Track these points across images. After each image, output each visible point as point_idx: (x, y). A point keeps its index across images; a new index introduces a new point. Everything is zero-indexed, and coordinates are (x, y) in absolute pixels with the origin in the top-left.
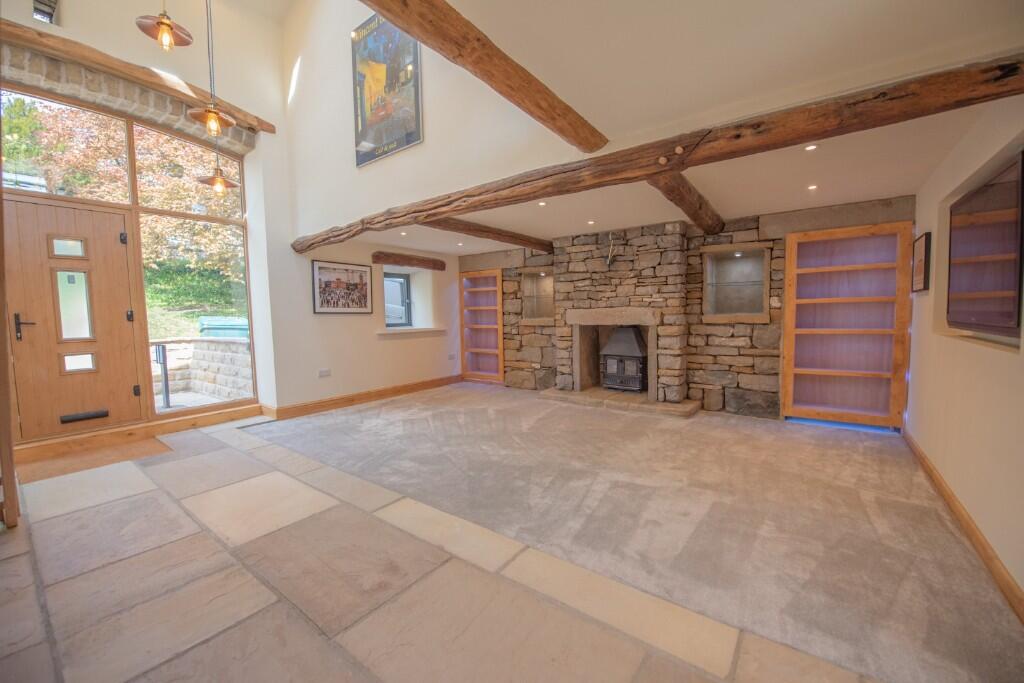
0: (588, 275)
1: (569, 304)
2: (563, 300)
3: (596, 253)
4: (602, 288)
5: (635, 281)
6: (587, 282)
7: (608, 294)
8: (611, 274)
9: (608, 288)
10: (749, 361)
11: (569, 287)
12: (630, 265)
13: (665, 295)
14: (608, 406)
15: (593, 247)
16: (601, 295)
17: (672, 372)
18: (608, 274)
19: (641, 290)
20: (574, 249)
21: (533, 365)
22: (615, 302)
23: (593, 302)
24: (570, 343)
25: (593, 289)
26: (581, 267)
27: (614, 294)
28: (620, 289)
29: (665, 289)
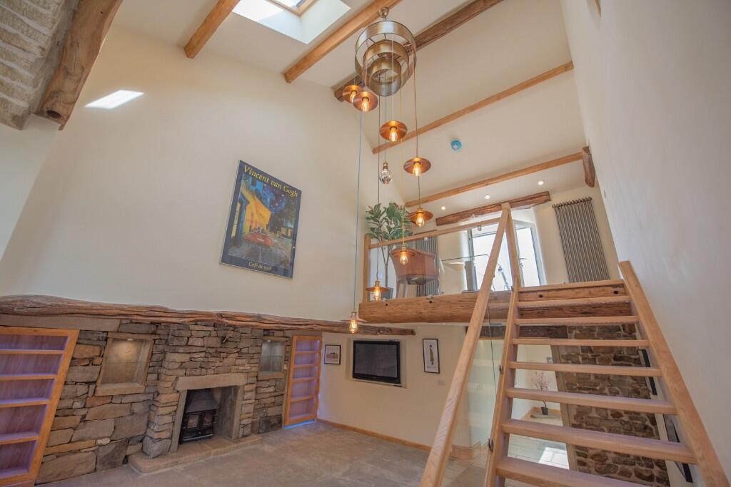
0: (204, 349)
1: (183, 372)
2: (177, 369)
3: (214, 334)
4: (213, 359)
5: (237, 355)
6: (203, 355)
7: (217, 364)
8: (222, 350)
9: (217, 360)
10: (273, 399)
11: (186, 358)
12: (235, 345)
13: (252, 365)
14: (216, 454)
15: (211, 328)
16: (211, 365)
17: (248, 415)
18: (219, 350)
19: (239, 361)
20: (197, 328)
21: (99, 442)
22: (220, 369)
23: (204, 370)
24: (175, 407)
25: (206, 360)
26: (200, 342)
27: (221, 364)
28: (226, 361)
29: (252, 361)
